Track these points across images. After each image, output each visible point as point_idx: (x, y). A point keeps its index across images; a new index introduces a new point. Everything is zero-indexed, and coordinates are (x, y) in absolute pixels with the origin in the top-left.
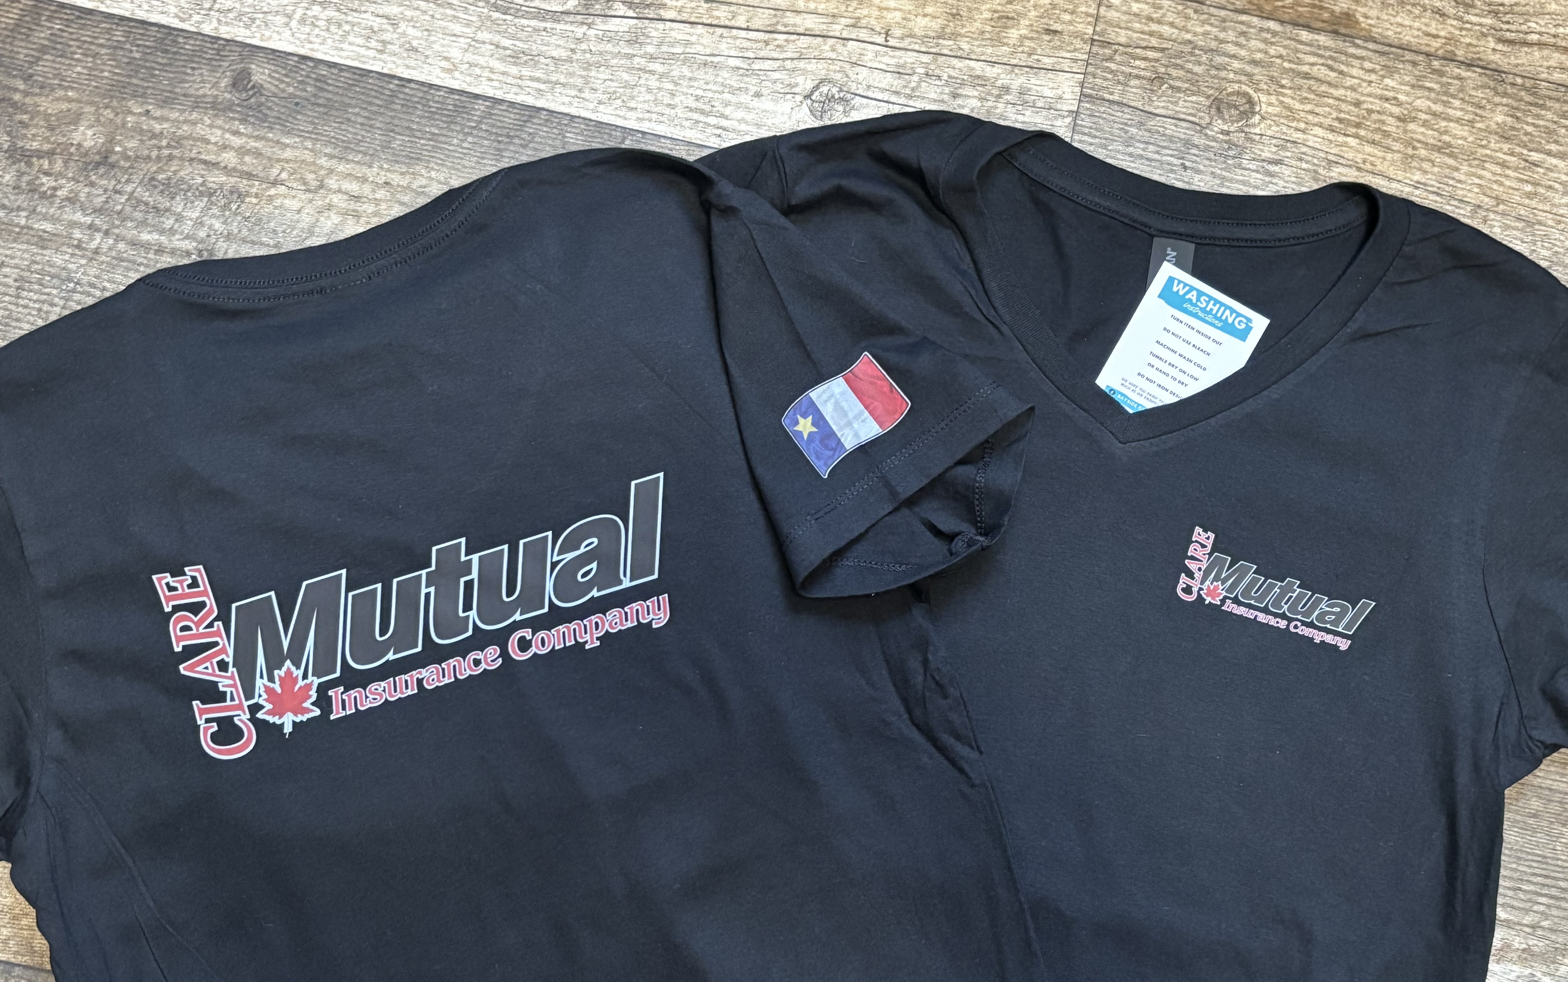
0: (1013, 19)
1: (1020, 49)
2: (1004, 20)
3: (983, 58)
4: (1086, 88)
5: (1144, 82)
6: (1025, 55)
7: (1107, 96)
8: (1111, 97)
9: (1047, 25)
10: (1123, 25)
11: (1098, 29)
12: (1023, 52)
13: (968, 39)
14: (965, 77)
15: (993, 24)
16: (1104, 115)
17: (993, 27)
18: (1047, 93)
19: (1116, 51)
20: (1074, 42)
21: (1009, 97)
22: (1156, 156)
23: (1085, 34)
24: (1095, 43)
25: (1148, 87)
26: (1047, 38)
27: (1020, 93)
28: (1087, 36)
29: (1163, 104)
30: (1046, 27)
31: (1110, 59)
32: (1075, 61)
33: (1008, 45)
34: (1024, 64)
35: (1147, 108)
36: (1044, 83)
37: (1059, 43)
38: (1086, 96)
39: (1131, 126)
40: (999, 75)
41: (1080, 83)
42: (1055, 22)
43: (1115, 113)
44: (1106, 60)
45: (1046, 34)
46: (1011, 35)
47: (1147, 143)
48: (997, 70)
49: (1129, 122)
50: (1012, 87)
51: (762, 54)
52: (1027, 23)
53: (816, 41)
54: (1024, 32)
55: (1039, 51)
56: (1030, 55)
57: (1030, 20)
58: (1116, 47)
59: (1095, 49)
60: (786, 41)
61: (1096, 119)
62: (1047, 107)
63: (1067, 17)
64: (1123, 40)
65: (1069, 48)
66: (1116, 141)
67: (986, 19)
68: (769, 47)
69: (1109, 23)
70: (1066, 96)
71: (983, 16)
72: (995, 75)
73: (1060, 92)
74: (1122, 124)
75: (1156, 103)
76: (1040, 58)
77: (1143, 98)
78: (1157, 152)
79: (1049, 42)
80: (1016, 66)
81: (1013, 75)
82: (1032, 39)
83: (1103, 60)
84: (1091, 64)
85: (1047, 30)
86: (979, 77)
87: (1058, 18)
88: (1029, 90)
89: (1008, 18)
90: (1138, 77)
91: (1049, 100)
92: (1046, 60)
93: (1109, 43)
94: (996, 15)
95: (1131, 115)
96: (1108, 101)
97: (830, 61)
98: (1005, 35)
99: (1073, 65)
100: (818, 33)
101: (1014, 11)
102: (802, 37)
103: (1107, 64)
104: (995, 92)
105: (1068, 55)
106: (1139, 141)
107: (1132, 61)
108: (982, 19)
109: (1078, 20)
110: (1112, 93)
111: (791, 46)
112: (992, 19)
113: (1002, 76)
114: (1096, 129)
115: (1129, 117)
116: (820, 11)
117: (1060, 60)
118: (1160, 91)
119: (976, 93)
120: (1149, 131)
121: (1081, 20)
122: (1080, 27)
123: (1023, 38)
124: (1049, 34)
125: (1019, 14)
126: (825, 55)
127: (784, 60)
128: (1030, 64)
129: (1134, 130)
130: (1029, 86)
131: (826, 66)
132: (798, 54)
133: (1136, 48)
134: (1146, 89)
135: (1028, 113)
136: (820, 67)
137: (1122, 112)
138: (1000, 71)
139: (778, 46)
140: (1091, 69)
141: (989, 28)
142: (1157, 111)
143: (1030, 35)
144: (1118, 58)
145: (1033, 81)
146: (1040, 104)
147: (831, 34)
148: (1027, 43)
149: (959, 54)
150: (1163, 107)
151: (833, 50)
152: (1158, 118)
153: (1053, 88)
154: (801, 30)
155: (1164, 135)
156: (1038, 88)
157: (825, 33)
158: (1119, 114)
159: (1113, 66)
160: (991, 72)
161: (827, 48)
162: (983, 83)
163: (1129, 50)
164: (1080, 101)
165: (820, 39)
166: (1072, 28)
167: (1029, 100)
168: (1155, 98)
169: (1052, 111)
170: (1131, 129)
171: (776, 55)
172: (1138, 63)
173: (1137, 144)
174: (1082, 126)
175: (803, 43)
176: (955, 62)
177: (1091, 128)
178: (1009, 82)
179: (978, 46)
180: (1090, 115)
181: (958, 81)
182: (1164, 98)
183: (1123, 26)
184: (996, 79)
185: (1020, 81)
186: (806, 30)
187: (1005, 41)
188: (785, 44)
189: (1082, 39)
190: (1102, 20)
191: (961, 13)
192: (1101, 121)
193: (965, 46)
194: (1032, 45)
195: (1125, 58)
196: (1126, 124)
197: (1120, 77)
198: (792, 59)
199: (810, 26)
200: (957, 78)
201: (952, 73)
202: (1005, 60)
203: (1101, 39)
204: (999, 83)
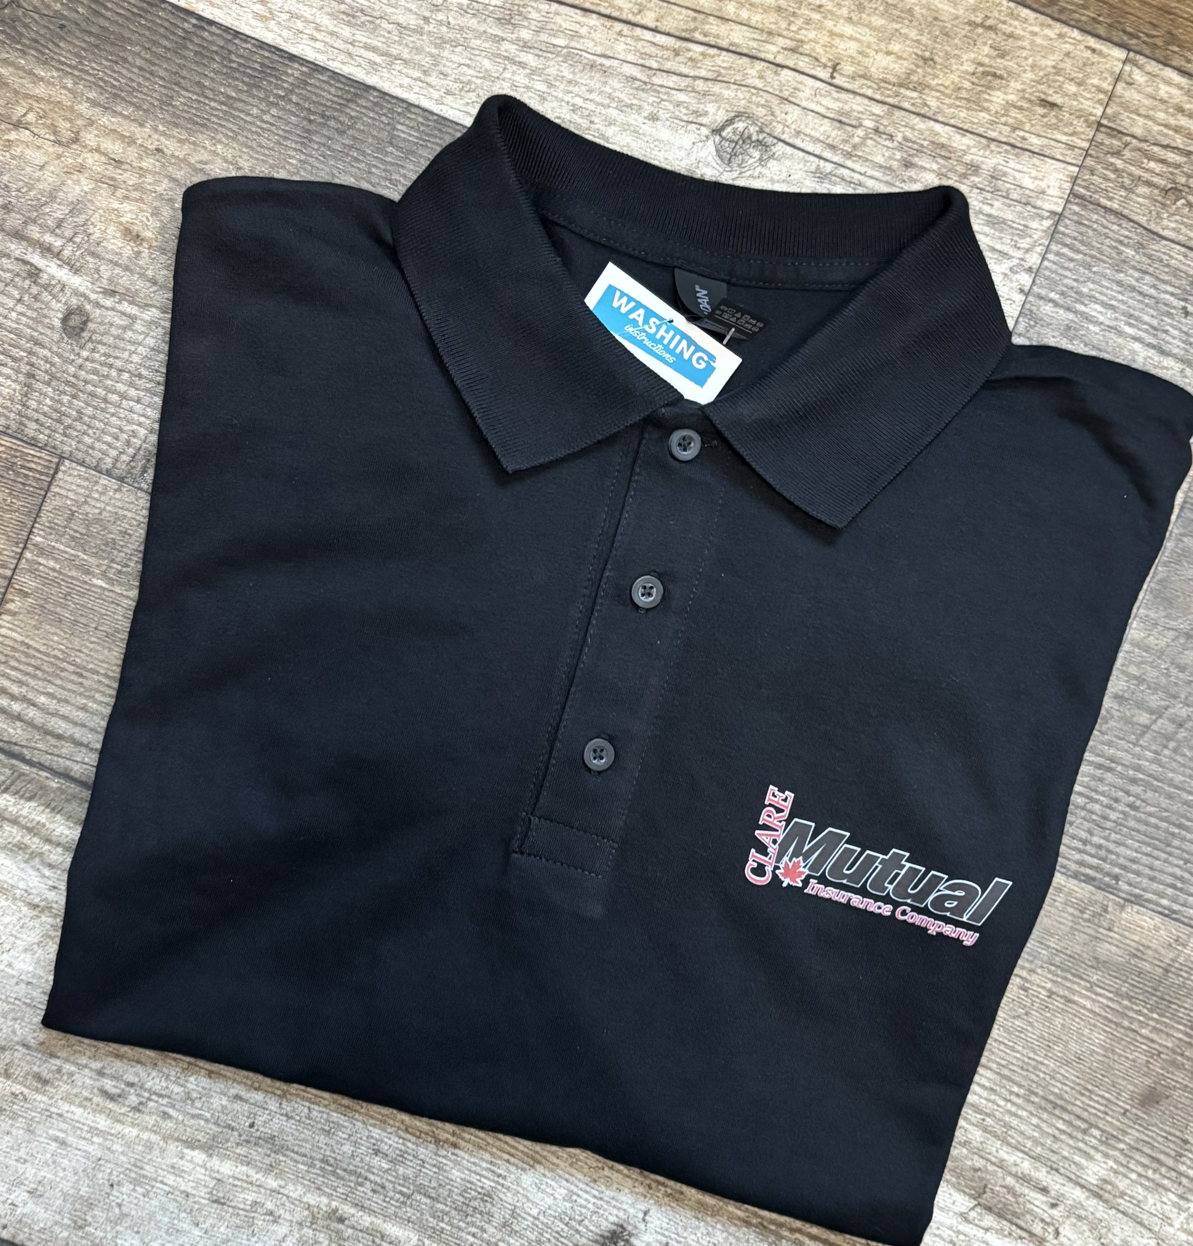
0: (1001, 77)
1: (1003, 119)
2: (989, 78)
3: (952, 122)
4: (1079, 185)
5: (1156, 192)
6: (1008, 129)
7: (1104, 201)
8: (1109, 204)
9: (1045, 93)
10: (1142, 111)
11: (1109, 111)
12: (1005, 124)
13: (938, 94)
14: (926, 143)
15: (975, 80)
16: (1095, 226)
17: (973, 83)
18: (1027, 182)
19: (1127, 145)
20: (1075, 122)
21: (976, 179)
22: (1152, 291)
23: (1091, 114)
24: (1103, 129)
25: (1159, 198)
26: (1040, 110)
27: (992, 177)
28: (1093, 118)
29: (1173, 225)
30: (1043, 96)
31: (1118, 154)
32: (1072, 147)
33: (988, 110)
34: (1004, 140)
35: (1153, 226)
36: (1025, 169)
37: (1054, 121)
38: (1076, 196)
39: (1127, 246)
40: (969, 147)
41: (1072, 177)
42: (1055, 92)
43: (1109, 225)
44: (1112, 154)
45: (1041, 106)
46: (994, 99)
47: (1146, 272)
48: (968, 141)
49: (1126, 241)
50: (984, 166)
51: (668, 65)
52: (1019, 87)
53: (741, 62)
54: (1012, 97)
55: (1027, 127)
56: (1014, 129)
57: (1023, 83)
58: (1128, 139)
59: (1100, 137)
60: (703, 54)
61: (1083, 229)
62: (1024, 200)
63: (1072, 88)
64: (1138, 131)
65: (1066, 130)
66: (1104, 262)
67: (966, 72)
68: (678, 59)
69: (1125, 106)
70: (1050, 192)
71: (964, 68)
72: (964, 147)
73: (1043, 185)
74: (1116, 241)
75: (1165, 222)
76: (1027, 135)
77: (1150, 212)
78: (1154, 287)
79: (1043, 116)
80: (993, 140)
81: (988, 153)
82: (1021, 108)
83: (1109, 153)
84: (1091, 156)
85: (1043, 100)
86: (943, 146)
87: (1060, 87)
88: (1005, 174)
89: (995, 75)
90: (1149, 184)
91: (1027, 192)
92: (1034, 140)
93: (1120, 132)
94: (981, 69)
95: (1130, 231)
96: (1105, 208)
97: (754, 91)
98: (987, 97)
99: (1069, 152)
100: (745, 51)
101: (1005, 68)
102: (724, 53)
103: (1112, 160)
104: (960, 169)
105: (1064, 138)
106: (1134, 268)
107: (1146, 161)
108: (963, 72)
109: (1085, 94)
110: (1111, 199)
111: (708, 62)
112: (974, 74)
113: (974, 150)
114: (1082, 242)
115: (1127, 233)
116: (753, 23)
117: (1053, 143)
118: (1174, 207)
119: (935, 167)
120: (1150, 257)
121: (1089, 96)
122: (1087, 105)
123: (1011, 105)
124: (1044, 107)
125: (1010, 73)
126: (749, 82)
127: (695, 78)
128: (1012, 141)
129: (1130, 252)
130: (1005, 169)
131: (748, 95)
132: (715, 75)
133: (1154, 144)
134: (1156, 201)
135: (997, 204)
136: (740, 95)
137: (1119, 225)
138: (971, 143)
139: (691, 59)
140: (1089, 162)
141: (967, 85)
142: (1166, 233)
143: (1019, 104)
144: (1127, 154)
145: (1012, 164)
146: (1015, 196)
147: (762, 55)
148: (1014, 113)
149: (923, 112)
150: (1174, 229)
151: (761, 77)
152: (1164, 242)
153: (1036, 178)
154: (724, 44)
155: (1168, 266)
156: (1017, 175)
157: (754, 53)
158: (1115, 227)
159: (1119, 163)
160: (960, 142)
161: (753, 72)
162: (947, 154)
163: (1145, 146)
164: (1068, 201)
165: (745, 60)
166: (1075, 103)
167: (1003, 188)
168: (1165, 215)
169: (1029, 208)
170: (1128, 251)
171: (685, 70)
172: (1152, 165)
173: (1131, 271)
174: (1064, 234)
175: (723, 61)
176: (916, 120)
177: (1075, 239)
178: (981, 159)
179: (950, 106)
180: (1076, 222)
181: (915, 146)
182: (1178, 218)
183: (1144, 113)
184: (965, 152)
185: (994, 161)
186: (731, 44)
187: (986, 105)
188: (701, 58)
189: (1086, 121)
190: (1117, 100)
191: (936, 58)
192: (1090, 233)
193: (933, 103)
194: (1019, 116)
195: (1137, 155)
196: (1121, 242)
197: (1125, 180)
198: (706, 79)
199: (736, 41)
200: (914, 142)
201: (909, 134)
202: (981, 130)
203: (1110, 124)
204: (968, 158)
